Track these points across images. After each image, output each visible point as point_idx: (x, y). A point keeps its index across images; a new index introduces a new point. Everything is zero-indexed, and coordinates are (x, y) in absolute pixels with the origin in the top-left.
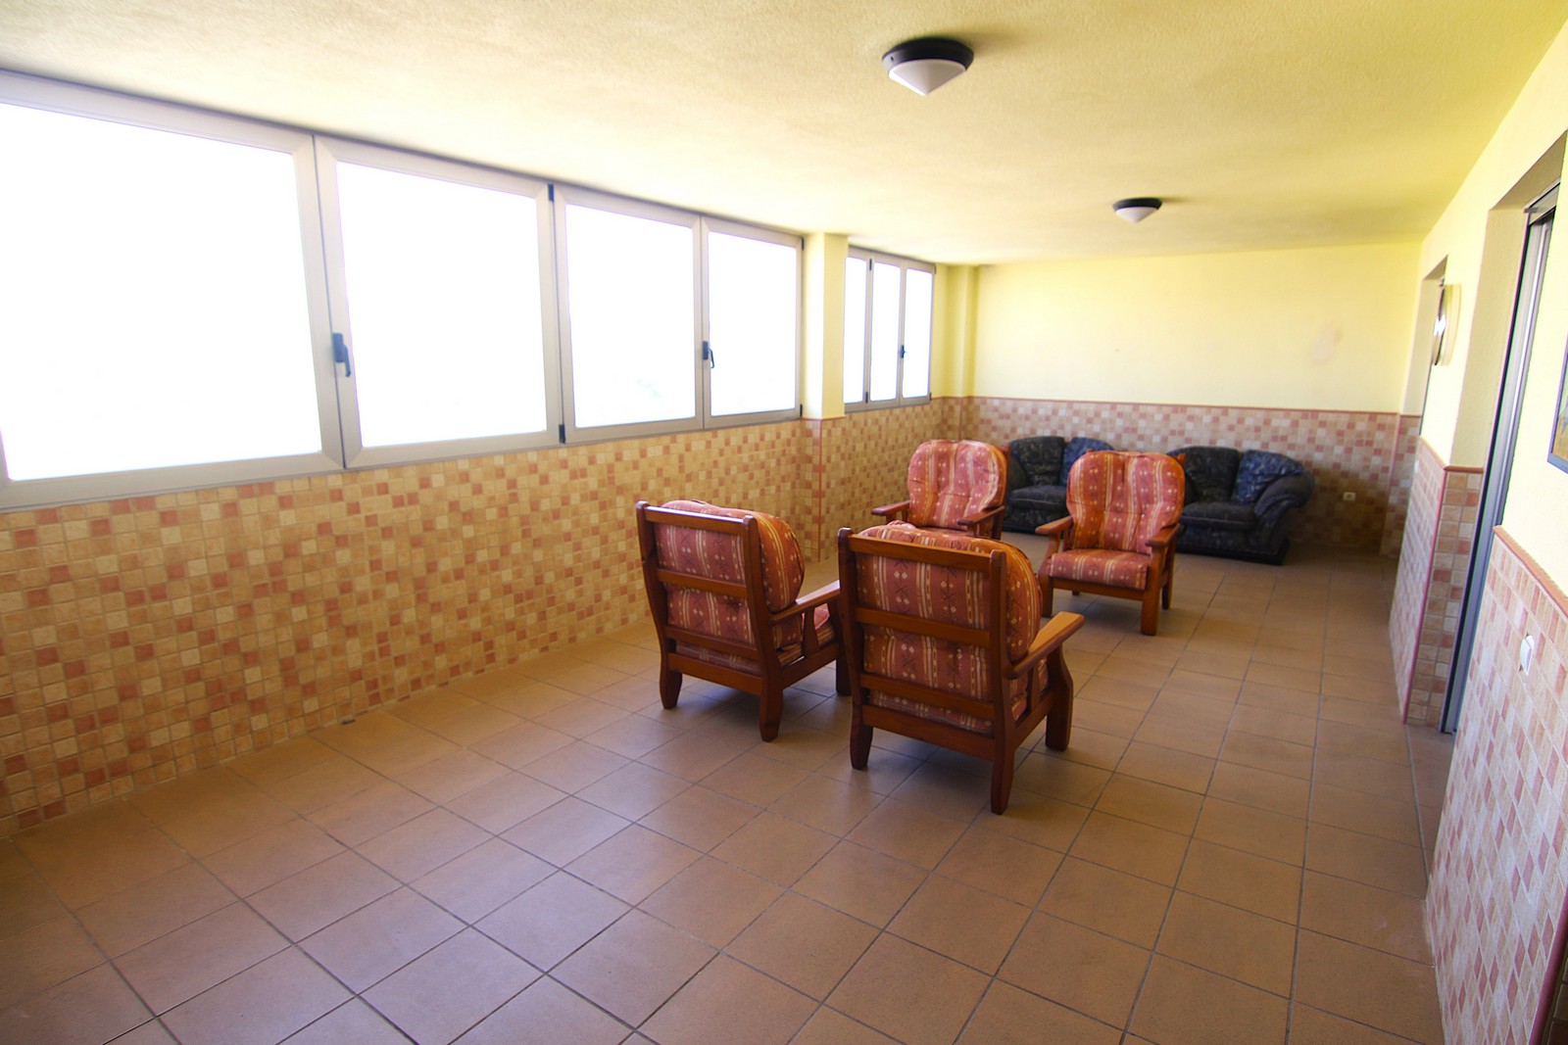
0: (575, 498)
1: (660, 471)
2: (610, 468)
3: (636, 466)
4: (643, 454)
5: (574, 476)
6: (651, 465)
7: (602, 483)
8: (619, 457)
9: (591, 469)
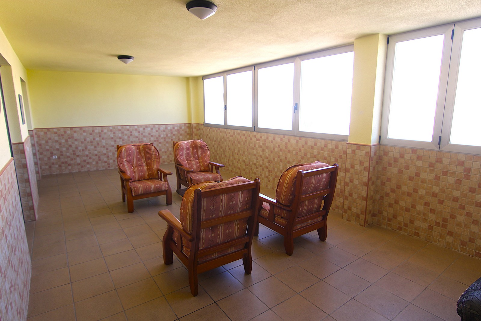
0: (257, 146)
1: (279, 146)
2: (265, 141)
3: (272, 142)
4: (274, 139)
5: (257, 140)
6: (276, 143)
7: (263, 144)
8: (267, 138)
9: (261, 139)
